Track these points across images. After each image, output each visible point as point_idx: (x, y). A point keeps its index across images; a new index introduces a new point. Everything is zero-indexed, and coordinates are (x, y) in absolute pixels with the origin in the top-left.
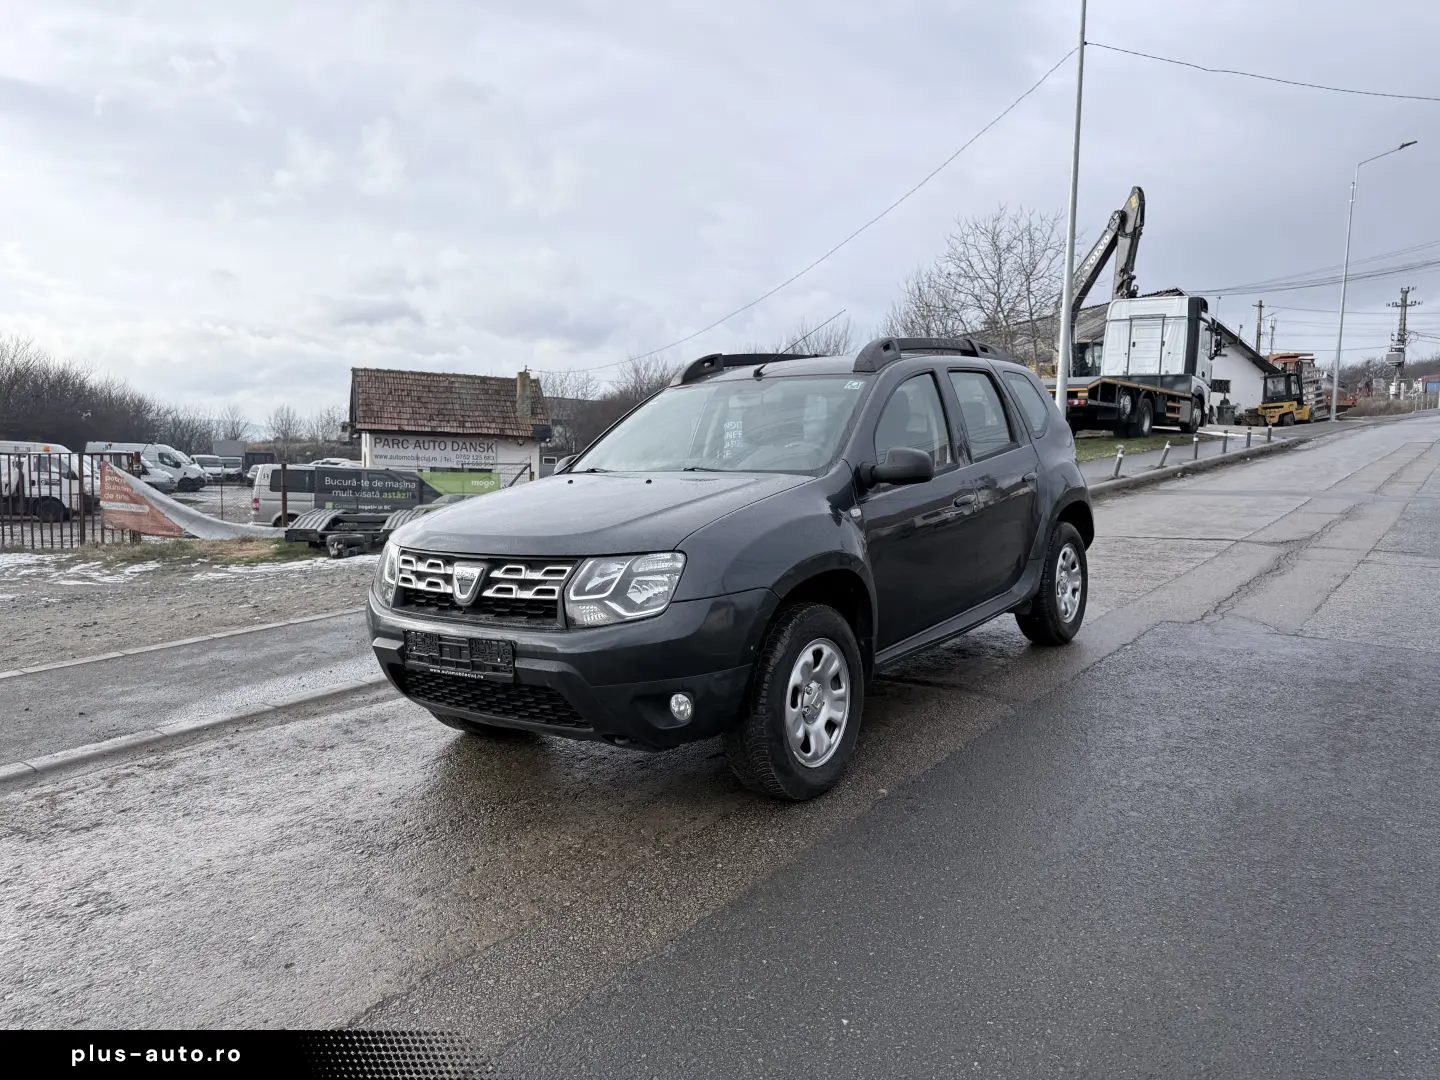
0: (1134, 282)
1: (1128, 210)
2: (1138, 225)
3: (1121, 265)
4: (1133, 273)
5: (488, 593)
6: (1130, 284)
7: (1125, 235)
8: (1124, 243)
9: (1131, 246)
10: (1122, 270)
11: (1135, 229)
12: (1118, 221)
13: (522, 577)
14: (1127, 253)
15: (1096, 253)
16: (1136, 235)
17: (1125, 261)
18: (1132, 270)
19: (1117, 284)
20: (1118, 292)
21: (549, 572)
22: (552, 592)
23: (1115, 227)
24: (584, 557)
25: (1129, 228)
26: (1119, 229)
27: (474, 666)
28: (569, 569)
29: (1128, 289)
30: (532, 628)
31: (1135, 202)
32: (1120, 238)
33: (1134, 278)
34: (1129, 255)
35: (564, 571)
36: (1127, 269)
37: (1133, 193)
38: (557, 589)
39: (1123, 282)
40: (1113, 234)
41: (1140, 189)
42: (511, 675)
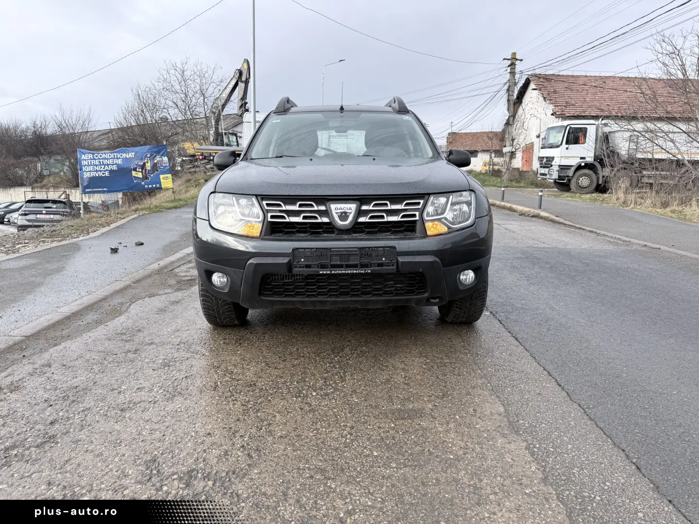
0: (247, 105)
1: (242, 69)
2: (248, 78)
3: (241, 96)
4: (247, 101)
5: (362, 219)
6: (245, 105)
7: (242, 82)
8: (241, 85)
9: (245, 87)
10: (241, 99)
11: (247, 79)
12: (238, 74)
13: (389, 208)
14: (243, 90)
15: (228, 88)
16: (247, 82)
17: (242, 95)
18: (246, 99)
19: (239, 106)
20: (240, 109)
21: (407, 204)
22: (414, 216)
23: (237, 76)
24: (429, 194)
25: (244, 79)
26: (239, 78)
27: (363, 266)
28: (422, 202)
29: (245, 108)
30: (402, 238)
31: (246, 67)
32: (239, 82)
33: (247, 103)
34: (244, 92)
35: (419, 203)
36: (244, 97)
37: (244, 62)
38: (417, 213)
39: (242, 105)
40: (236, 81)
41: (247, 60)
42: (395, 267)
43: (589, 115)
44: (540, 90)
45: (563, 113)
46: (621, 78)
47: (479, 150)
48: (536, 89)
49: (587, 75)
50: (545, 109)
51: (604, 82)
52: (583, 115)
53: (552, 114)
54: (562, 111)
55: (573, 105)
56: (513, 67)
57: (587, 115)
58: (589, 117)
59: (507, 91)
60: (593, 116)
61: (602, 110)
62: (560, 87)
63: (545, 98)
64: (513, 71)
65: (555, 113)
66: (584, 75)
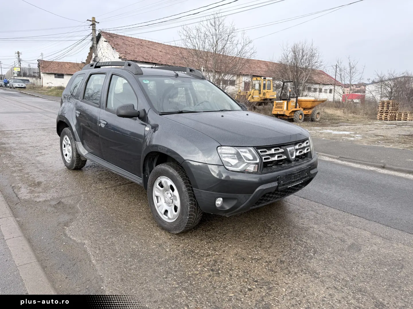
43: (139, 60)
44: (109, 42)
45: (126, 58)
46: (149, 42)
47: (64, 74)
48: (106, 41)
49: (132, 37)
50: (113, 54)
51: (141, 43)
52: (136, 60)
53: (119, 58)
54: (125, 57)
55: (129, 54)
56: (94, 26)
57: (138, 60)
58: (139, 62)
59: (92, 40)
60: (141, 61)
61: (145, 59)
62: (120, 42)
63: (113, 48)
64: (94, 28)
65: (121, 57)
66: (130, 37)
